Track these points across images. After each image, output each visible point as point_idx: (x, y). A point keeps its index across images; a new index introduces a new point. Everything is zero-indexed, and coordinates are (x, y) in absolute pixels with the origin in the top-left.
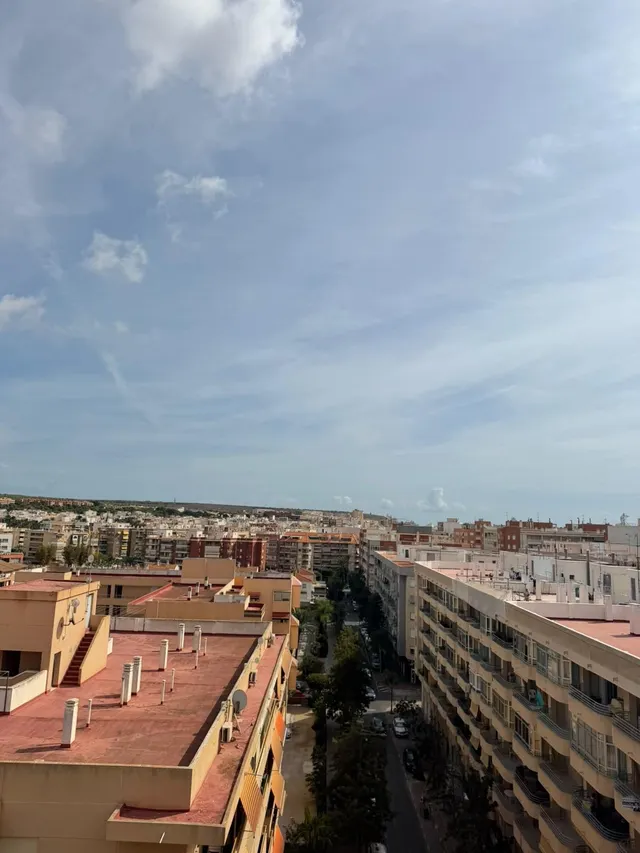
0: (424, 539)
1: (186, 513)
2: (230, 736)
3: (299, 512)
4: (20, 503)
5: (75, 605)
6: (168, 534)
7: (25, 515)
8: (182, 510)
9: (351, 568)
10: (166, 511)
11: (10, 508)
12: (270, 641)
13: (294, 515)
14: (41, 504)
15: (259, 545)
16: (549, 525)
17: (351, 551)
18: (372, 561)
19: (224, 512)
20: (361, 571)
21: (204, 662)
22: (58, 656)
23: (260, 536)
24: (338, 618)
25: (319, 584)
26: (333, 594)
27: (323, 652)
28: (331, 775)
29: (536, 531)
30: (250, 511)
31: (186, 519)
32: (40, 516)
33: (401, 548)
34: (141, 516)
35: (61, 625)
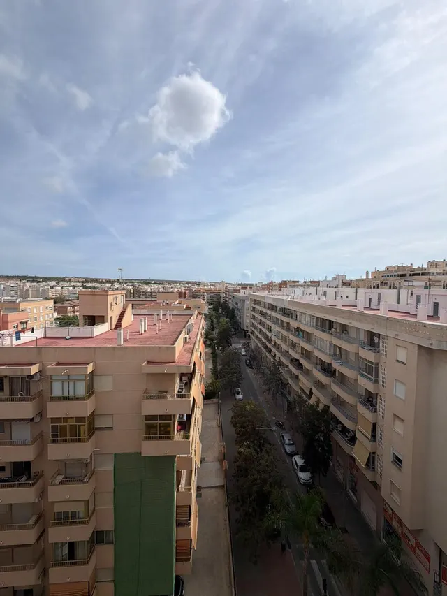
0: (251, 288)
1: (155, 283)
2: (188, 340)
3: (199, 282)
4: (87, 281)
5: (116, 298)
6: (149, 290)
7: (90, 285)
8: (153, 282)
9: (222, 301)
10: (147, 283)
11: (83, 282)
12: (197, 316)
13: (198, 284)
14: (96, 281)
15: (185, 293)
16: (298, 282)
17: (222, 295)
18: (230, 297)
19: (170, 283)
20: (226, 301)
21: (171, 322)
22: (111, 317)
23: (186, 290)
24: (218, 318)
25: (209, 307)
26: (215, 309)
27: (213, 329)
28: (219, 367)
29: (292, 284)
30: (180, 283)
31: (155, 285)
32: (96, 285)
33: (242, 291)
34: (137, 285)
35: (111, 305)
